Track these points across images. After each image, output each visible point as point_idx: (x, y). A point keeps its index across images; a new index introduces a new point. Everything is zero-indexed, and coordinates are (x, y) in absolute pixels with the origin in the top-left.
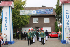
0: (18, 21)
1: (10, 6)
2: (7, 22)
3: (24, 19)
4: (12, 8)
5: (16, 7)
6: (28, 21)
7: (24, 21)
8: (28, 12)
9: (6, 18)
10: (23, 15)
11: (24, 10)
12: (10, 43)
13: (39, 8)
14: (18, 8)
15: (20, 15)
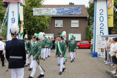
0: (33, 25)
1: (18, 2)
3: (42, 22)
5: (29, 3)
6: (48, 25)
7: (42, 25)
8: (45, 10)
9: (13, 20)
10: (38, 15)
11: (39, 8)
13: (65, 6)
15: (34, 15)
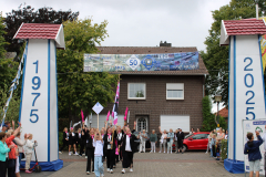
0: (78, 93)
1: (49, 40)
2: (39, 94)
4: (58, 48)
5: (69, 43)
7: (98, 94)
8: (114, 60)
9: (36, 81)
10: (96, 70)
11: (98, 55)
12: (49, 167)
13: (149, 50)
14: (76, 48)
15: (85, 70)
